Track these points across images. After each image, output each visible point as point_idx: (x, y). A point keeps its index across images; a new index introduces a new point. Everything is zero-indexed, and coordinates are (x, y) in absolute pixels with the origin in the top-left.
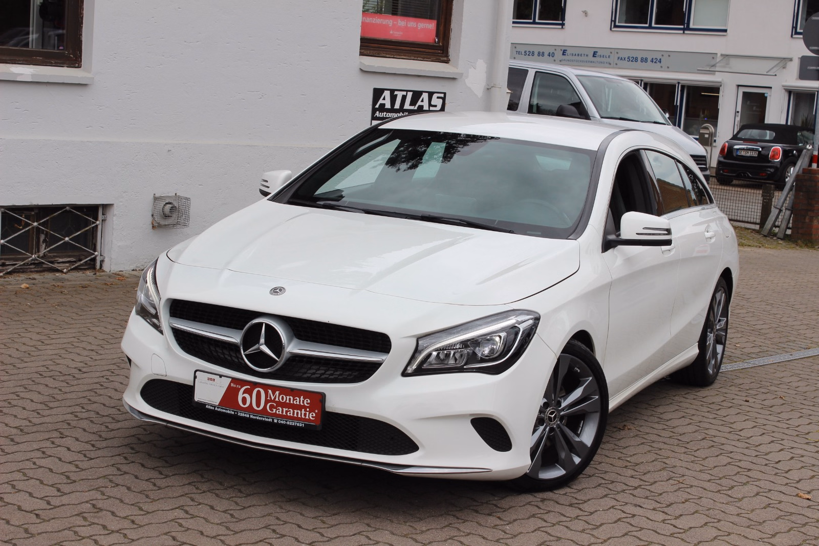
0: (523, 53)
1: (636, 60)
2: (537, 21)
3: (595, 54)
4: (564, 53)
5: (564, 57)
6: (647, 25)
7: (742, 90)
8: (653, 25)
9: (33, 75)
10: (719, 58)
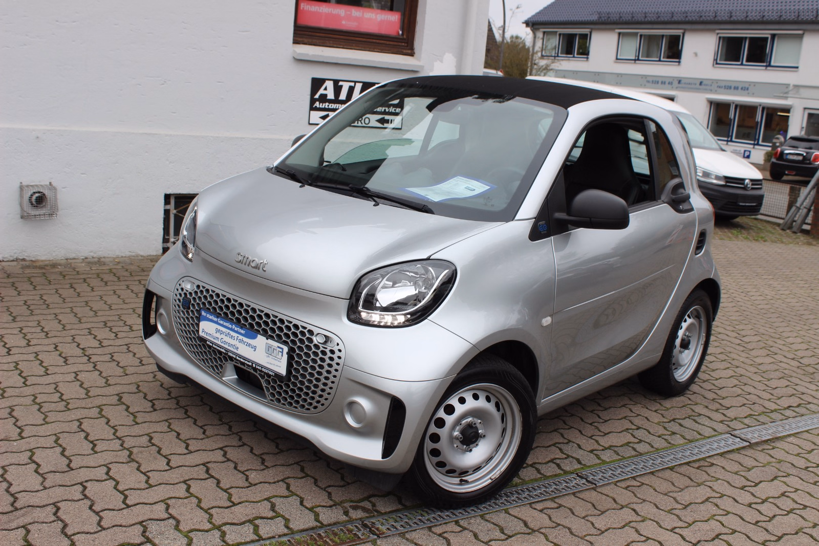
0: (651, 82)
1: (730, 88)
2: (662, 59)
3: (701, 83)
4: (679, 82)
5: (680, 85)
6: (739, 63)
7: (807, 112)
8: (744, 62)
10: (791, 87)
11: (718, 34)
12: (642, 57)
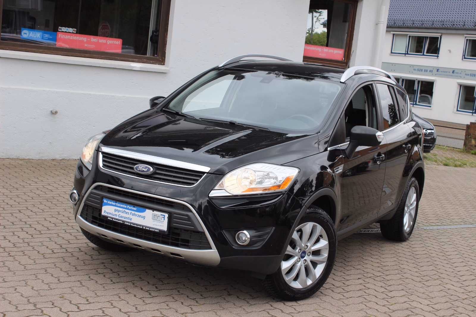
0: (417, 70)
1: (475, 75)
2: (425, 54)
3: (453, 72)
4: (438, 70)
5: (437, 73)
9: (140, 68)
11: (466, 37)
12: (410, 52)
